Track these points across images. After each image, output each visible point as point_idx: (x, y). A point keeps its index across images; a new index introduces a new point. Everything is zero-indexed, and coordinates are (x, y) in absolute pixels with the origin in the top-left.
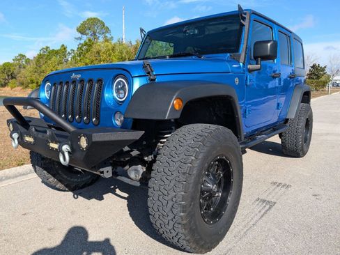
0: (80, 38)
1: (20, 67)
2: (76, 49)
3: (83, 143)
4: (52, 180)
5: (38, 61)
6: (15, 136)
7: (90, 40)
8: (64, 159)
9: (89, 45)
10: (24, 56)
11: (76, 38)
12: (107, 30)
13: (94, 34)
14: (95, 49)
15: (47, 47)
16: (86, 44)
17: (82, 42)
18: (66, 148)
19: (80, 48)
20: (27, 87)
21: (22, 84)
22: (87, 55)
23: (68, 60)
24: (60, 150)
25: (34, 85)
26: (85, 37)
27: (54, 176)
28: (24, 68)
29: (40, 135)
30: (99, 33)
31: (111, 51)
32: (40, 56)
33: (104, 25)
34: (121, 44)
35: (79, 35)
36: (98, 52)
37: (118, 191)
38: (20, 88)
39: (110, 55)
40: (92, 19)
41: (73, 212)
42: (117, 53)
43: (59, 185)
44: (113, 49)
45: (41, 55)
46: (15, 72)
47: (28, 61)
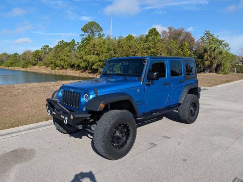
0: (83, 35)
1: (45, 53)
2: (80, 42)
3: (72, 117)
4: (61, 128)
5: (56, 50)
6: (49, 111)
7: (89, 37)
8: (66, 122)
9: (88, 39)
10: (48, 46)
11: (80, 35)
12: (101, 29)
13: (92, 32)
14: (92, 43)
15: (63, 41)
16: (86, 39)
17: (84, 37)
18: (66, 118)
19: (83, 42)
20: (48, 66)
21: (45, 64)
22: (87, 47)
23: (75, 49)
24: (64, 119)
25: (53, 65)
26: (86, 34)
27: (62, 127)
28: (48, 54)
29: (58, 112)
30: (95, 31)
31: (102, 44)
32: (58, 47)
33: (99, 26)
34: (109, 39)
35: (83, 33)
36: (94, 45)
37: (89, 135)
38: (44, 67)
39: (101, 47)
40: (91, 22)
41: (69, 143)
42: (106, 46)
43: (64, 131)
44: (104, 43)
45: (58, 45)
46: (42, 56)
47: (50, 49)
